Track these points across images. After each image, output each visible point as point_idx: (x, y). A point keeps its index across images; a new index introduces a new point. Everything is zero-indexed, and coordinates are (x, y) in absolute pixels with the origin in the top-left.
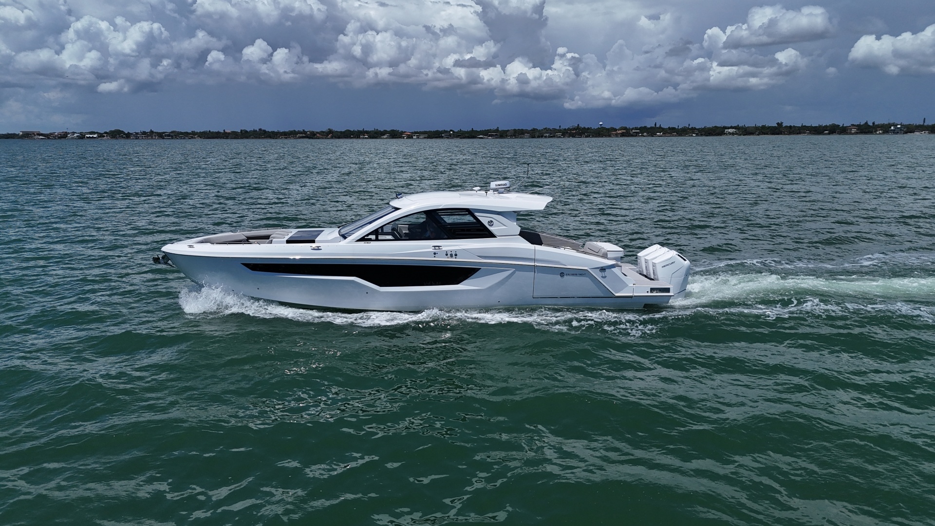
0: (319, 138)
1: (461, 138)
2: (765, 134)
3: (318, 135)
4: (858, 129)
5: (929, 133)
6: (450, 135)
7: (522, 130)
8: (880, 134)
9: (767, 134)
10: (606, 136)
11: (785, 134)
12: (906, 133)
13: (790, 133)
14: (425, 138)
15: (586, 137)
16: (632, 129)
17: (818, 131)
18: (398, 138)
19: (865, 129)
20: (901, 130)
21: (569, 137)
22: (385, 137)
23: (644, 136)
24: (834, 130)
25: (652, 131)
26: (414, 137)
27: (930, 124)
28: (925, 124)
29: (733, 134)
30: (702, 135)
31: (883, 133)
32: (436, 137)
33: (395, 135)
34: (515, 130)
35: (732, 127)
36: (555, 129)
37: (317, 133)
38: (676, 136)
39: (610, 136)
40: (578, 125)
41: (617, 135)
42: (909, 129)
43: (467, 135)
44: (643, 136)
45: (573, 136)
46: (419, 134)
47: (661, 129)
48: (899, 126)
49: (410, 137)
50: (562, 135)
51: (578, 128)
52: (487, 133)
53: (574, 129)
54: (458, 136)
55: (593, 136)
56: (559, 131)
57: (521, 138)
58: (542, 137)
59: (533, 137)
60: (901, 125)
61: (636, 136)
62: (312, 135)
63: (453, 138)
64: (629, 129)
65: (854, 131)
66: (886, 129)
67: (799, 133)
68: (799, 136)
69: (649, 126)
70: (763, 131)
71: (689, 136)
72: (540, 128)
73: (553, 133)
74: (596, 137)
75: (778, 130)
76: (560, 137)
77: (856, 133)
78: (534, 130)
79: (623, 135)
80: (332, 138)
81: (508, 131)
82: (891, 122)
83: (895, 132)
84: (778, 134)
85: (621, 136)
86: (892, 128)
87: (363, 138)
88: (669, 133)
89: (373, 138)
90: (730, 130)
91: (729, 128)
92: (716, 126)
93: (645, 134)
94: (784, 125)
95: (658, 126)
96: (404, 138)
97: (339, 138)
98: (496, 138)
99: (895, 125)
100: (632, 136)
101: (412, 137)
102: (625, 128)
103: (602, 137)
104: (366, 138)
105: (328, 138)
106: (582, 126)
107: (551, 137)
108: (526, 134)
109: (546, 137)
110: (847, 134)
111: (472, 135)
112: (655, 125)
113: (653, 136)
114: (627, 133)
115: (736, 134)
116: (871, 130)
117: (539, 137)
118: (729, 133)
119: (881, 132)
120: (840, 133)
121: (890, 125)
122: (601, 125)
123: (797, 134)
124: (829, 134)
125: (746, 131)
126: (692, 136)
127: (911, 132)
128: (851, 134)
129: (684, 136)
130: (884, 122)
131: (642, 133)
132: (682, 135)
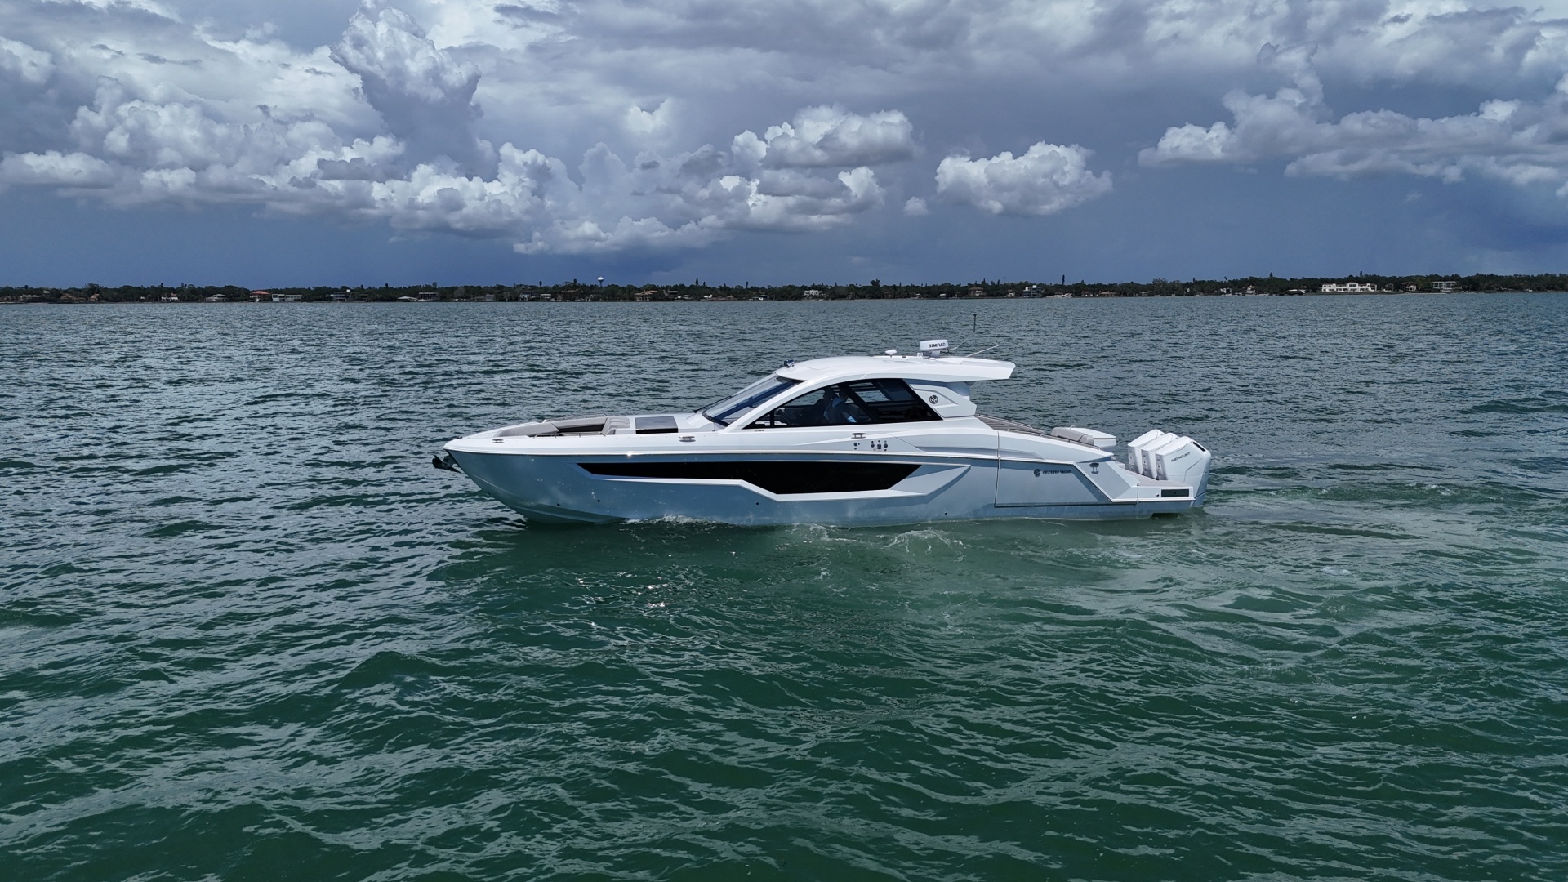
0: (70, 301)
1: (368, 301)
2: (861, 298)
3: (67, 295)
4: (983, 291)
5: (1070, 296)
6: (347, 296)
7: (479, 287)
8: (1012, 297)
9: (864, 297)
10: (625, 299)
11: (887, 298)
12: (1044, 296)
13: (894, 297)
14: (296, 300)
15: (594, 300)
16: (666, 289)
17: (931, 293)
18: (241, 301)
19: (994, 291)
20: (1038, 292)
21: (565, 299)
22: (214, 298)
23: (686, 300)
24: (952, 291)
25: (696, 292)
26: (274, 299)
27: (1071, 283)
28: (1066, 284)
29: (816, 297)
30: (771, 299)
31: (1016, 296)
32: (319, 300)
33: (234, 295)
34: (466, 287)
35: (814, 287)
36: (534, 288)
37: (66, 291)
38: (730, 300)
39: (632, 299)
40: (575, 281)
41: (644, 298)
42: (1047, 291)
43: (379, 296)
44: (683, 299)
45: (572, 298)
46: (286, 294)
47: (706, 290)
48: (1035, 287)
49: (266, 299)
50: (551, 297)
51: (574, 286)
52: (415, 293)
53: (570, 287)
54: (360, 298)
55: (605, 300)
56: (546, 290)
57: (479, 301)
58: (517, 299)
59: (503, 300)
60: (1037, 285)
61: (673, 300)
62: (55, 297)
63: (352, 301)
64: (663, 288)
65: (978, 293)
66: (1019, 290)
67: (908, 296)
68: (908, 300)
69: (687, 285)
71: (754, 300)
72: (508, 283)
73: (534, 294)
74: (610, 300)
75: (875, 291)
76: (548, 300)
77: (982, 296)
78: (500, 288)
79: (654, 298)
80: (99, 301)
81: (457, 288)
82: (1024, 281)
83: (1031, 295)
84: (879, 298)
85: (651, 300)
86: (1027, 289)
87: (168, 301)
88: (722, 296)
89: (188, 301)
90: (811, 292)
91: (809, 289)
92: (791, 286)
93: (687, 297)
94: (882, 284)
95: (702, 284)
96: (253, 300)
97: (115, 300)
98: (434, 301)
99: (1030, 285)
100: (667, 299)
101: (271, 300)
102: (654, 287)
103: (619, 300)
104: (173, 301)
105: (91, 302)
106: (580, 282)
107: (533, 300)
108: (488, 295)
109: (523, 300)
110: (970, 297)
111: (387, 295)
112: (700, 282)
113: (697, 301)
114: (659, 295)
115: (822, 297)
116: (1000, 291)
117: (511, 300)
118: (811, 295)
119: (1012, 294)
120: (961, 297)
121: (1023, 285)
123: (905, 297)
124: (947, 297)
125: (835, 293)
126: (758, 300)
127: (1050, 295)
128: (975, 297)
129: (746, 300)
130: (1016, 282)
131: (682, 295)
132: (742, 299)
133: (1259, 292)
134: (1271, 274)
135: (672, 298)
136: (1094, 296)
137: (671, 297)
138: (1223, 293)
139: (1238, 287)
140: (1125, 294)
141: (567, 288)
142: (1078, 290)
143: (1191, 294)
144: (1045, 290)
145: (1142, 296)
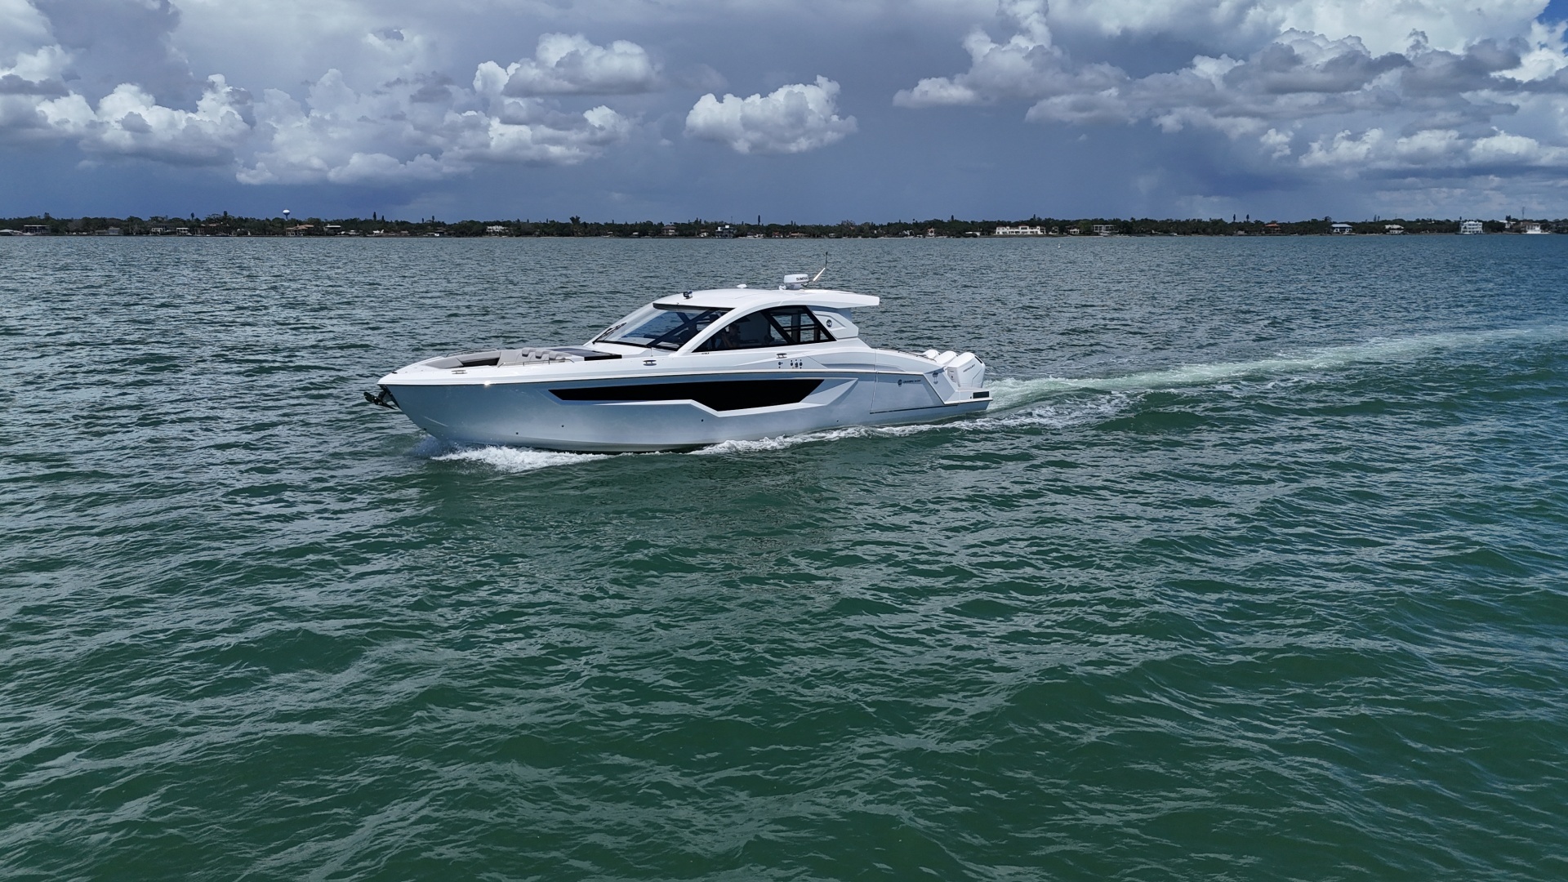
2: (548, 235)
4: (676, 230)
5: (765, 237)
7: (104, 219)
8: (704, 237)
9: (552, 235)
10: (276, 234)
12: (736, 236)
13: (585, 235)
15: (239, 235)
16: (331, 223)
17: (623, 231)
19: (687, 231)
20: (730, 232)
21: (204, 235)
23: (350, 236)
24: (648, 230)
25: (366, 228)
27: (766, 224)
28: (760, 224)
29: (500, 234)
30: (450, 235)
31: (709, 236)
34: (85, 219)
35: (498, 223)
38: (406, 236)
39: (284, 235)
40: (225, 213)
42: (741, 231)
44: (348, 235)
45: (214, 233)
48: (727, 227)
50: (189, 231)
51: (226, 218)
53: (218, 220)
55: (253, 234)
56: (185, 223)
57: (99, 234)
58: (147, 233)
59: (127, 234)
60: (731, 225)
61: (336, 235)
64: (322, 222)
65: (671, 232)
66: (712, 230)
67: (599, 234)
68: (599, 238)
70: (545, 230)
71: (429, 236)
73: (170, 227)
74: (258, 235)
75: (572, 229)
76: (185, 235)
77: (674, 236)
82: (718, 220)
83: (723, 235)
84: (569, 235)
85: (305, 235)
86: (719, 229)
88: (395, 231)
90: (494, 228)
91: (493, 225)
92: (472, 222)
93: (352, 232)
94: (582, 221)
95: (379, 218)
99: (722, 225)
100: (328, 235)
102: (314, 221)
103: (271, 235)
106: (235, 214)
107: (168, 234)
108: (112, 228)
109: (155, 234)
110: (663, 236)
112: (375, 216)
113: (365, 236)
114: (317, 229)
115: (506, 234)
116: (692, 231)
117: (140, 234)
118: (494, 232)
119: (706, 234)
120: (653, 236)
121: (716, 225)
122: (287, 214)
123: (596, 235)
124: (639, 236)
125: (518, 229)
126: (433, 236)
127: (742, 236)
128: (668, 237)
129: (421, 236)
130: (710, 221)
131: (347, 230)
132: (416, 236)
133: (938, 234)
134: (948, 217)
135: (335, 233)
136: (784, 237)
137: (332, 232)
138: (907, 235)
139: (919, 229)
140: (814, 236)
141: (210, 221)
142: (770, 231)
143: (876, 236)
144: (738, 231)
145: (829, 237)
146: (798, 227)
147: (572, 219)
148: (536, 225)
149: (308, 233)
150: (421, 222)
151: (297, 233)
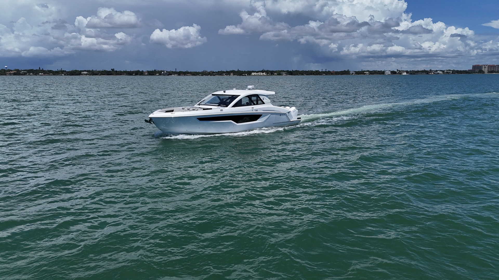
2: (104, 75)
4: (148, 73)
5: (178, 75)
8: (158, 75)
9: (105, 75)
11: (114, 75)
12: (168, 75)
13: (117, 75)
16: (22, 71)
17: (130, 73)
19: (152, 73)
20: (166, 74)
24: (138, 73)
25: (36, 72)
27: (178, 71)
28: (176, 71)
29: (86, 74)
30: (68, 75)
31: (159, 75)
35: (85, 71)
38: (51, 75)
39: (5, 75)
42: (170, 73)
47: (42, 71)
48: (165, 72)
60: (166, 71)
64: (19, 70)
66: (160, 73)
67: (121, 75)
70: (102, 73)
71: (60, 75)
77: (147, 75)
82: (162, 70)
83: (164, 75)
84: (110, 75)
86: (163, 73)
88: (48, 74)
90: (84, 72)
91: (83, 71)
92: (76, 70)
93: (31, 74)
94: (115, 70)
95: (41, 69)
99: (164, 71)
100: (22, 75)
102: (16, 70)
110: (143, 75)
112: (40, 68)
113: (36, 75)
114: (18, 73)
115: (88, 75)
116: (153, 73)
118: (84, 74)
119: (158, 74)
120: (140, 75)
121: (162, 71)
122: (6, 68)
123: (120, 75)
124: (135, 75)
125: (92, 73)
126: (62, 75)
127: (170, 75)
128: (145, 75)
130: (159, 70)
131: (29, 73)
132: (56, 75)
133: (234, 75)
134: (238, 69)
135: (25, 74)
136: (185, 75)
138: (224, 75)
139: (228, 73)
140: (194, 75)
142: (180, 73)
143: (214, 75)
144: (169, 73)
145: (199, 75)
146: (189, 72)
147: (112, 69)
148: (99, 72)
149: (15, 74)
150: (57, 70)
151: (10, 74)
